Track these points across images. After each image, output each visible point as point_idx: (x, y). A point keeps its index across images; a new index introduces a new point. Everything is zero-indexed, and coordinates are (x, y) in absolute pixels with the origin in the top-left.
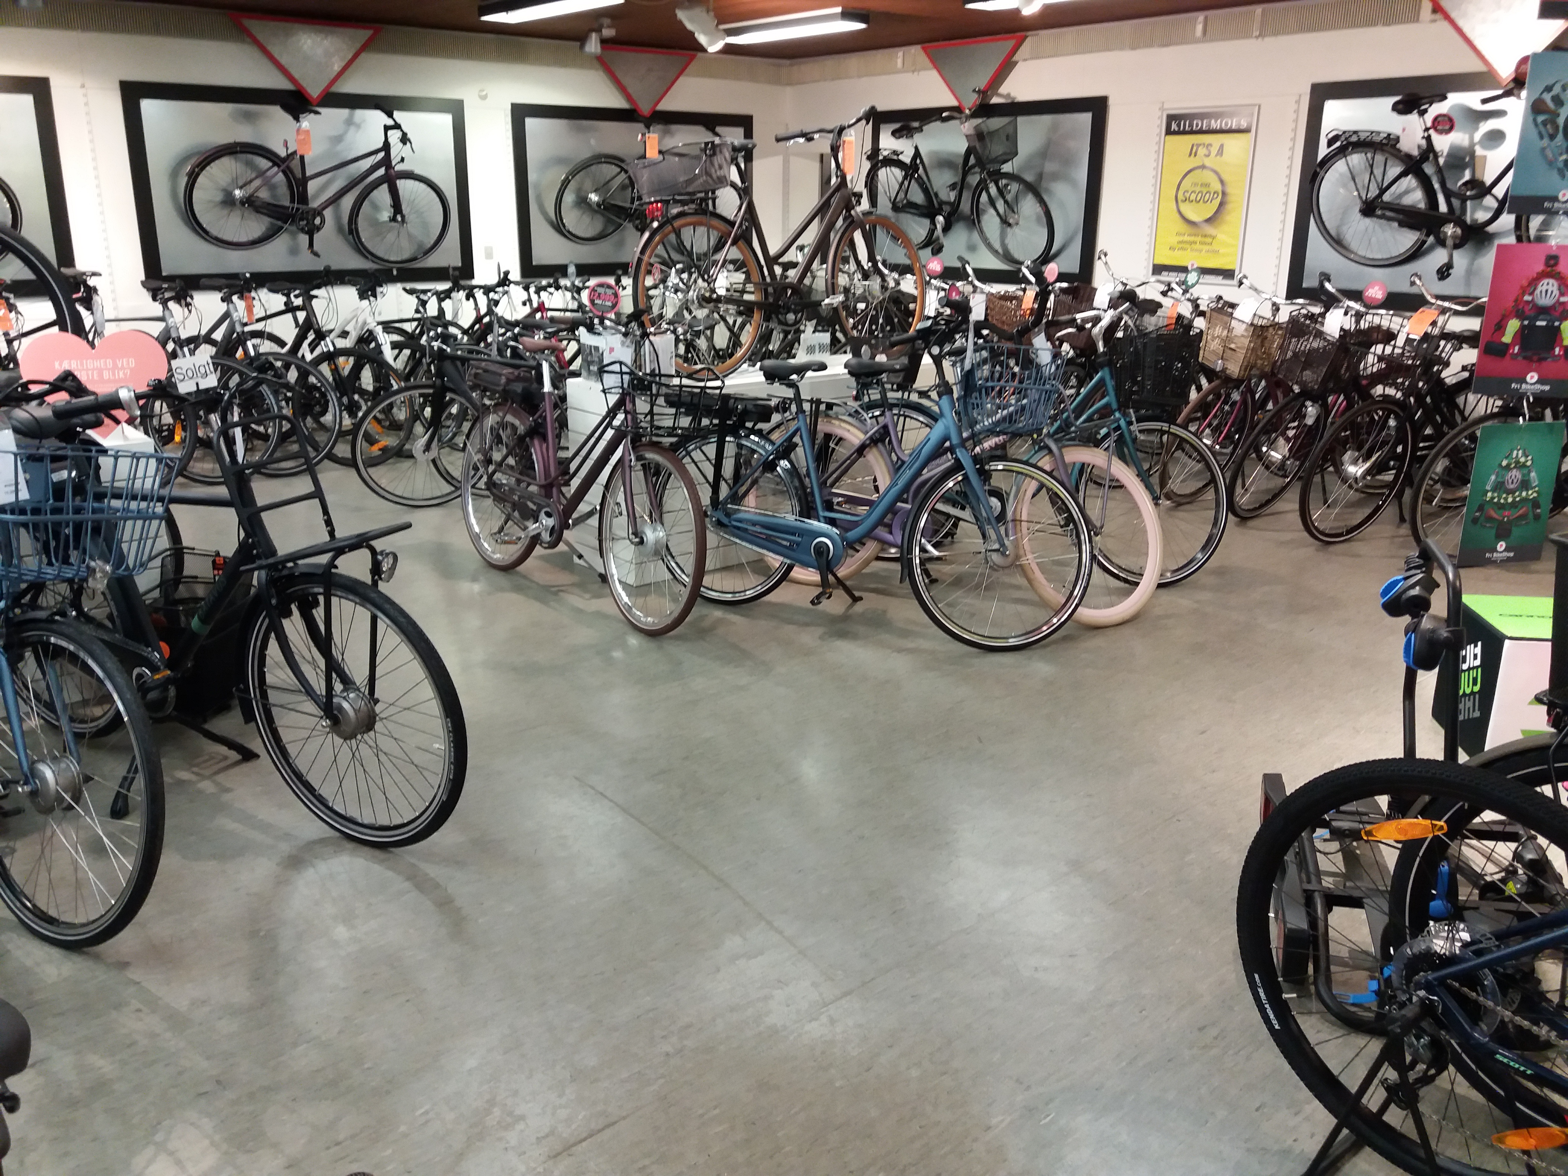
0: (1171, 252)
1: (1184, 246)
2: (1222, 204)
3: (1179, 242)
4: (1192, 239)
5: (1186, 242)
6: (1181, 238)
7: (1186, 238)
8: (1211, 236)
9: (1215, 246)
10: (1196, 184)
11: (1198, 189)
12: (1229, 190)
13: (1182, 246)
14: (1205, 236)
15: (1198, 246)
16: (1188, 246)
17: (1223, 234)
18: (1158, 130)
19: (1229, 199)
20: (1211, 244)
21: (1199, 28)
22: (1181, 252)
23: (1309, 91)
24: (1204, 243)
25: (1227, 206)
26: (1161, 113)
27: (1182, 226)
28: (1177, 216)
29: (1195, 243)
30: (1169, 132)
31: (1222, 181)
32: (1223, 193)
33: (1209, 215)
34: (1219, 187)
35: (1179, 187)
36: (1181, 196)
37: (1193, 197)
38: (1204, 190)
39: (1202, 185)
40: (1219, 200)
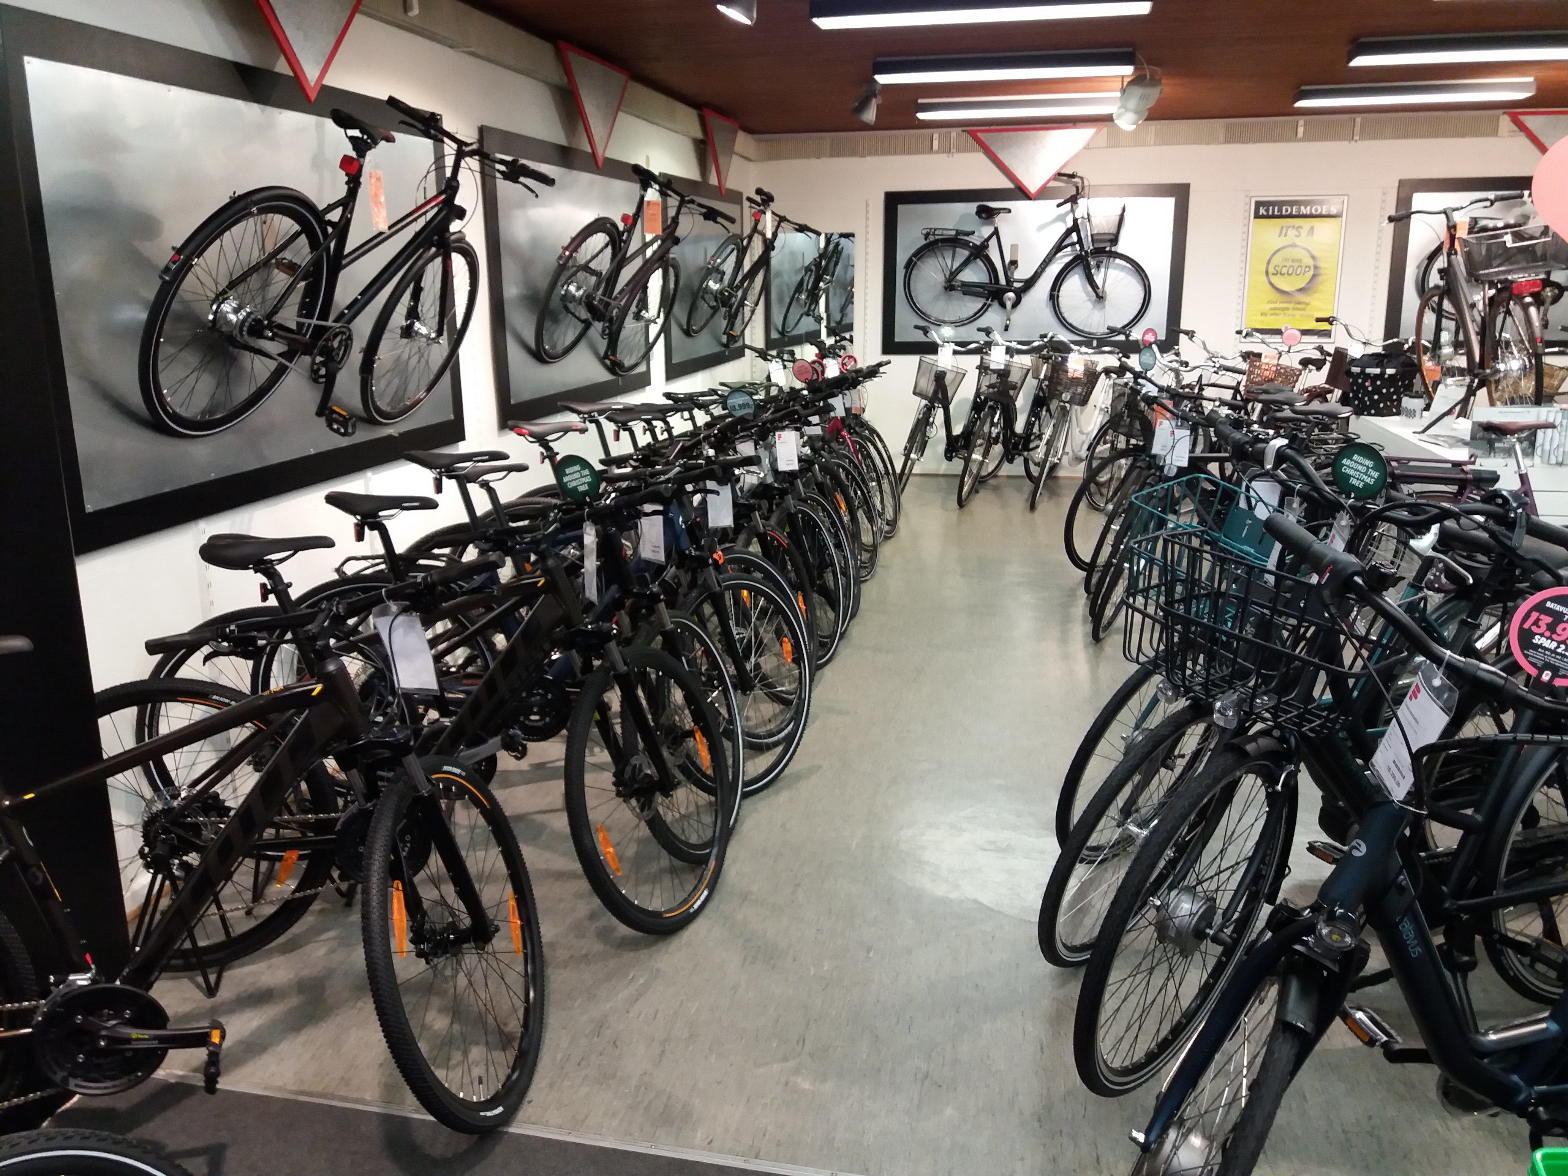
0: (1263, 318)
1: (1277, 311)
2: (1314, 276)
3: (1272, 309)
4: (1285, 306)
5: (1279, 309)
6: (1273, 306)
7: (1278, 305)
8: (1304, 302)
9: (1309, 311)
10: (1286, 260)
11: (1289, 264)
12: (1321, 264)
13: (1274, 312)
14: (1298, 303)
15: (1290, 312)
16: (1280, 312)
17: (1317, 301)
18: (1247, 214)
19: (1321, 272)
20: (1304, 309)
21: (1301, 130)
22: (1274, 317)
23: (1397, 185)
24: (1298, 309)
25: (1320, 278)
26: (1248, 200)
27: (1274, 296)
28: (1269, 287)
29: (1288, 309)
30: (1257, 216)
31: (1313, 257)
32: (1316, 267)
33: (1302, 285)
34: (1310, 262)
35: (1269, 262)
36: (1271, 270)
37: (1284, 270)
38: (1296, 265)
39: (1293, 261)
40: (1311, 273)
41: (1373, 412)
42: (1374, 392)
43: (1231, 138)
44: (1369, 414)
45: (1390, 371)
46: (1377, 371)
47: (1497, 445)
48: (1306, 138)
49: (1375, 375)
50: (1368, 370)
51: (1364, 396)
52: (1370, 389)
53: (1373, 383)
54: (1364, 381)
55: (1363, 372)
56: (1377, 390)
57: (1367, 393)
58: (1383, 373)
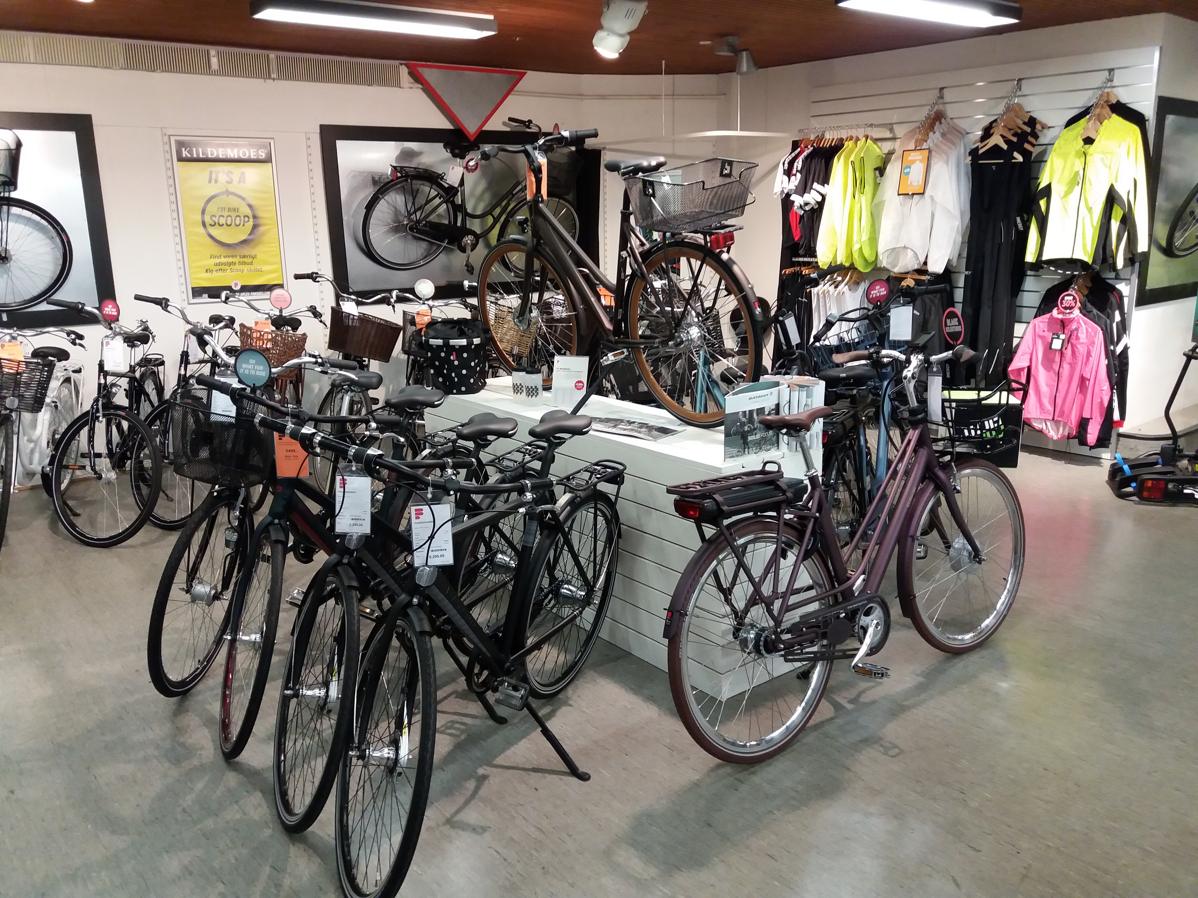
0: (208, 275)
1: (223, 267)
2: (255, 227)
3: (216, 265)
4: (230, 260)
5: (225, 264)
6: (217, 261)
7: (223, 260)
8: (250, 256)
9: (256, 265)
10: (223, 209)
11: (226, 214)
12: (260, 214)
13: (220, 267)
14: (244, 257)
15: (237, 267)
16: (226, 267)
17: (261, 252)
18: (168, 156)
19: (261, 221)
20: (251, 263)
21: (214, 61)
22: (220, 274)
23: (318, 131)
24: (244, 263)
25: (262, 229)
26: (166, 139)
27: (217, 250)
28: (209, 240)
29: (235, 264)
30: (181, 159)
31: (250, 206)
32: (255, 217)
33: (244, 237)
34: (248, 212)
35: (203, 212)
36: (208, 220)
37: (222, 221)
38: (233, 214)
39: (229, 210)
40: (251, 223)
41: (463, 389)
42: (460, 367)
43: (132, 64)
44: (460, 392)
45: (477, 341)
46: (464, 342)
47: (750, 438)
48: (222, 72)
49: (461, 347)
50: (453, 342)
51: (450, 371)
52: (456, 363)
53: (459, 357)
54: (448, 355)
55: (446, 344)
56: (464, 364)
57: (452, 368)
58: (470, 343)
